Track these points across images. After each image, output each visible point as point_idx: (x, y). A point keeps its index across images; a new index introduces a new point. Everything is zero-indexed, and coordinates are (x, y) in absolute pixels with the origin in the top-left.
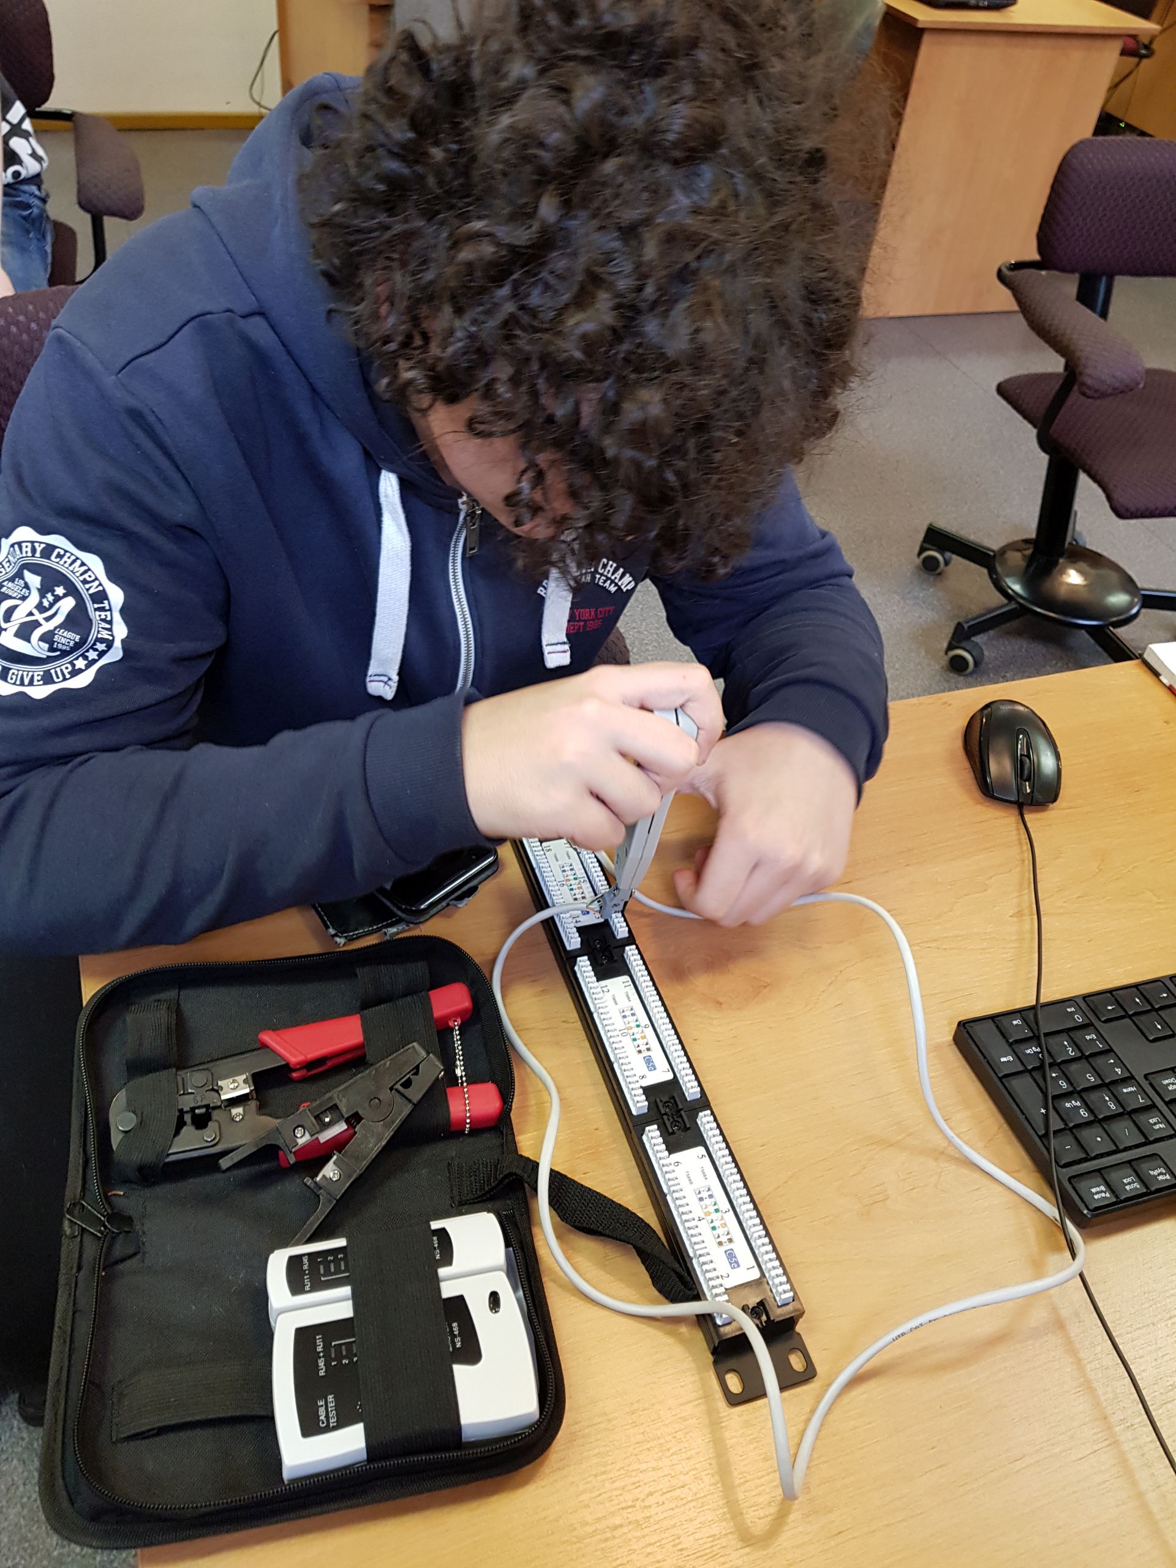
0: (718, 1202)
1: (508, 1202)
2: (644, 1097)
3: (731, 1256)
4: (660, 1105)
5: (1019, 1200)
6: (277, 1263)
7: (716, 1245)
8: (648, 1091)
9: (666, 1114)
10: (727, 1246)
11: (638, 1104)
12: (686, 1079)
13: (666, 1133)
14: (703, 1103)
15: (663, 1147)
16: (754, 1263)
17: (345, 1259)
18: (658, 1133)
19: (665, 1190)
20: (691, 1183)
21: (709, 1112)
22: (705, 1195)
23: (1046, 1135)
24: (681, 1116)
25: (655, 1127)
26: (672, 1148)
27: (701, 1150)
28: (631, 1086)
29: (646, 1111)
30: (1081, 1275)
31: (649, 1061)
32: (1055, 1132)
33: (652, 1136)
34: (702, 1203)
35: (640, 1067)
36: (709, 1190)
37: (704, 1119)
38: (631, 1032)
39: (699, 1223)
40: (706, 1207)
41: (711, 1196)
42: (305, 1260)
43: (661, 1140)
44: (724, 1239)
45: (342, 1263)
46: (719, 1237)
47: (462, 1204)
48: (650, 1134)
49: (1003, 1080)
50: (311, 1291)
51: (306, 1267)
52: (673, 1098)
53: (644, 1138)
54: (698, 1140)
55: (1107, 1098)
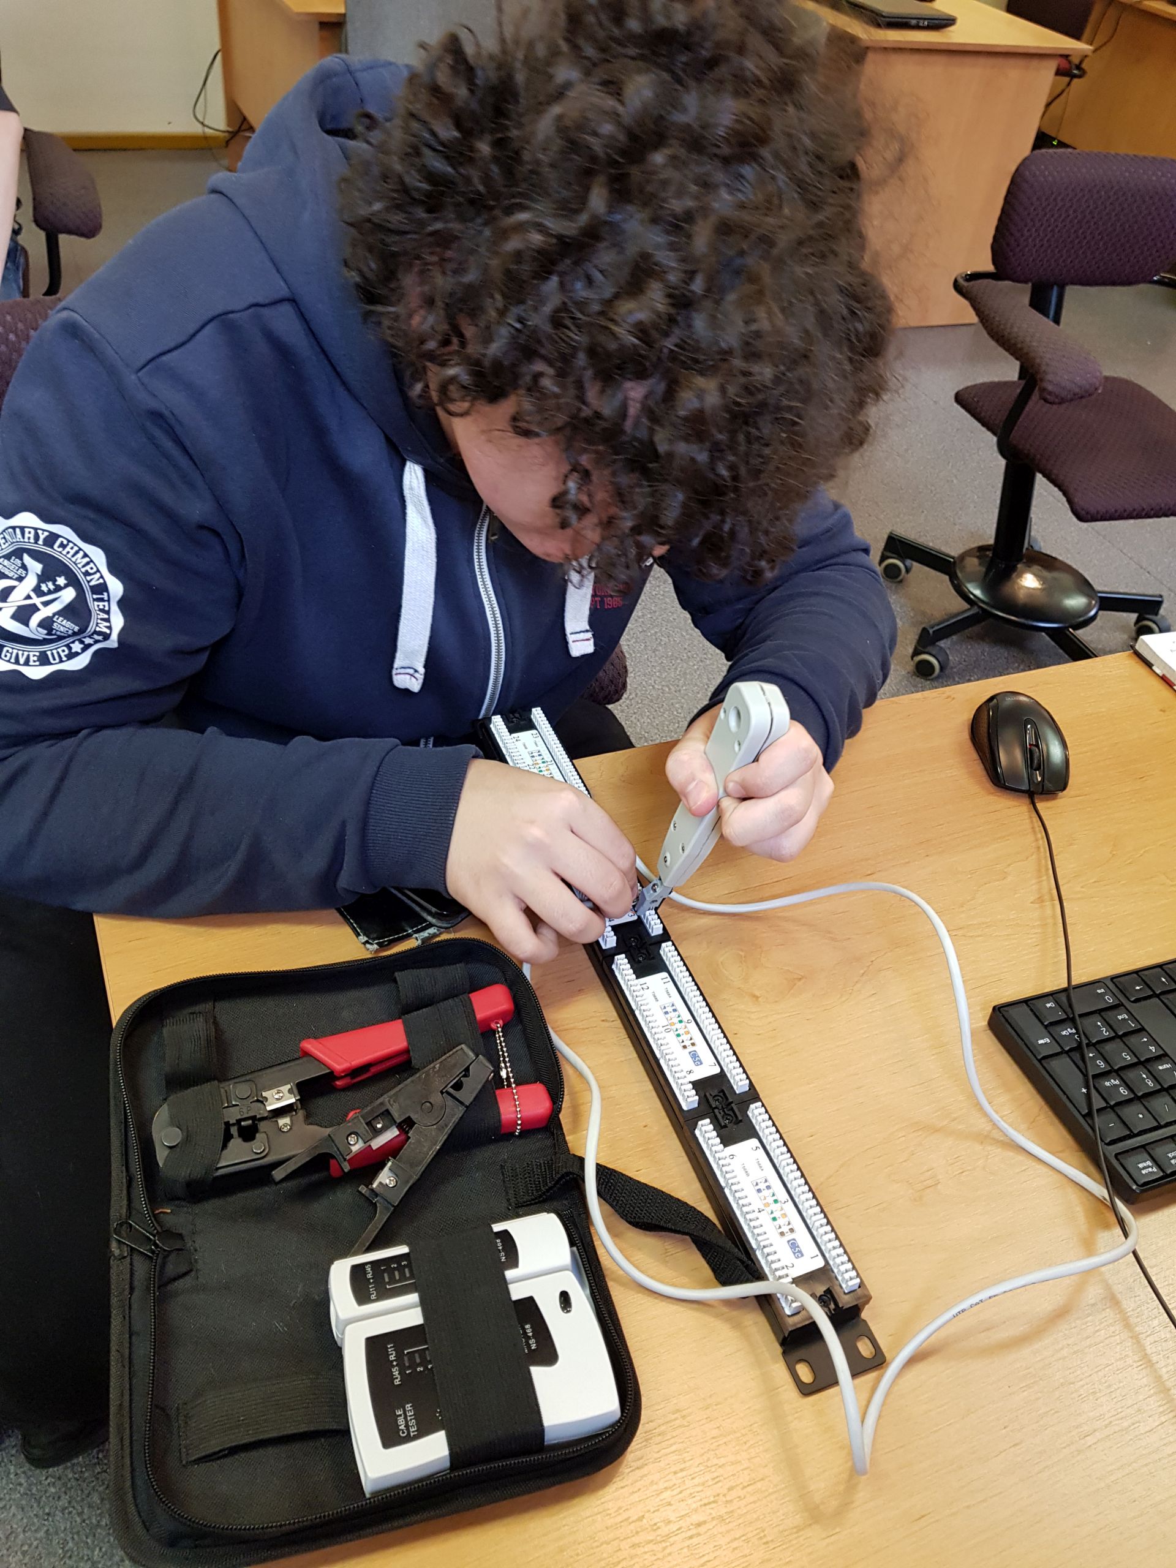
0: (776, 1193)
1: (565, 1202)
2: (694, 1092)
3: (793, 1245)
4: (710, 1099)
5: (1065, 1180)
6: (340, 1273)
7: (778, 1236)
8: (697, 1085)
9: (716, 1108)
10: (789, 1236)
11: (688, 1099)
12: (734, 1072)
13: (719, 1127)
14: (753, 1095)
15: (718, 1140)
16: (818, 1253)
17: (409, 1266)
18: (711, 1127)
19: (723, 1184)
20: (748, 1175)
21: (759, 1104)
22: (762, 1186)
23: (1089, 1115)
24: (732, 1109)
25: (708, 1121)
26: (726, 1141)
27: (754, 1142)
28: (680, 1081)
29: (696, 1105)
30: (1135, 1253)
31: (694, 1056)
32: (1098, 1110)
33: (705, 1131)
34: (760, 1194)
35: (686, 1062)
36: (766, 1181)
37: (755, 1112)
38: (674, 1028)
39: (759, 1215)
40: (765, 1199)
41: (768, 1187)
42: (368, 1268)
43: (715, 1133)
44: (785, 1229)
45: (407, 1270)
46: (780, 1227)
47: (519, 1206)
48: (704, 1129)
49: (1043, 1061)
50: (378, 1299)
51: (369, 1276)
52: (723, 1091)
53: (697, 1132)
54: (751, 1132)
55: (1144, 1076)
